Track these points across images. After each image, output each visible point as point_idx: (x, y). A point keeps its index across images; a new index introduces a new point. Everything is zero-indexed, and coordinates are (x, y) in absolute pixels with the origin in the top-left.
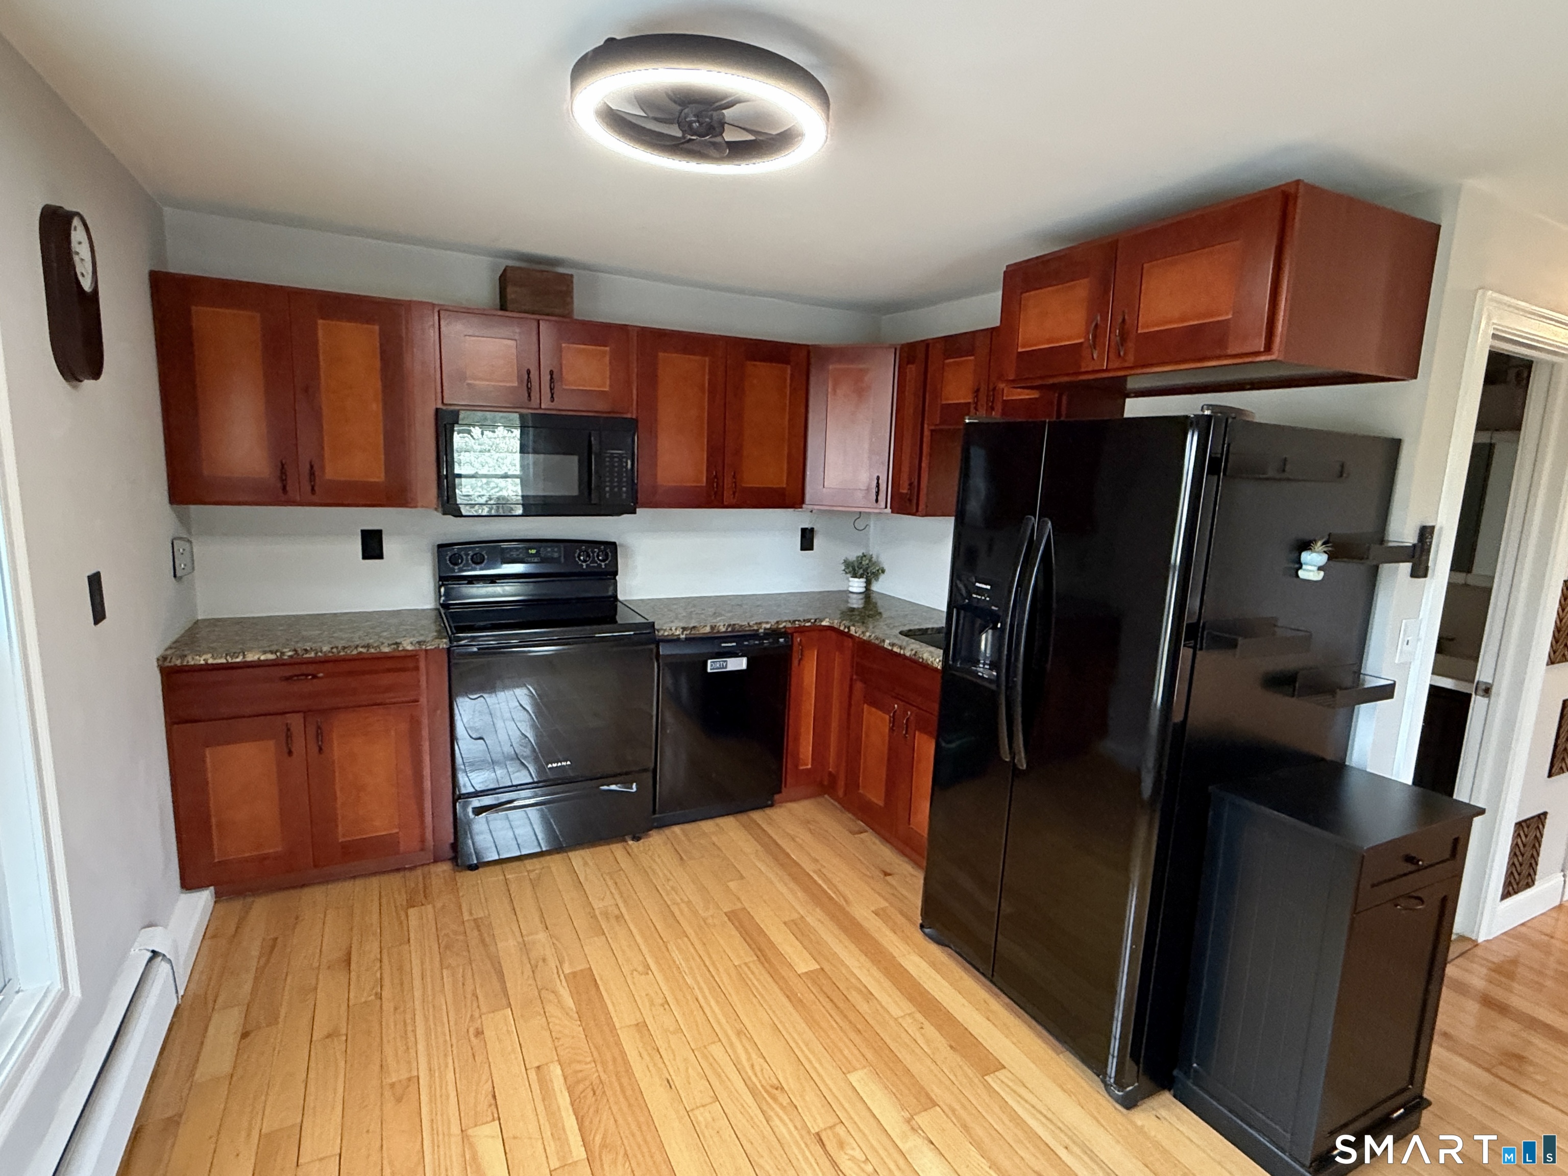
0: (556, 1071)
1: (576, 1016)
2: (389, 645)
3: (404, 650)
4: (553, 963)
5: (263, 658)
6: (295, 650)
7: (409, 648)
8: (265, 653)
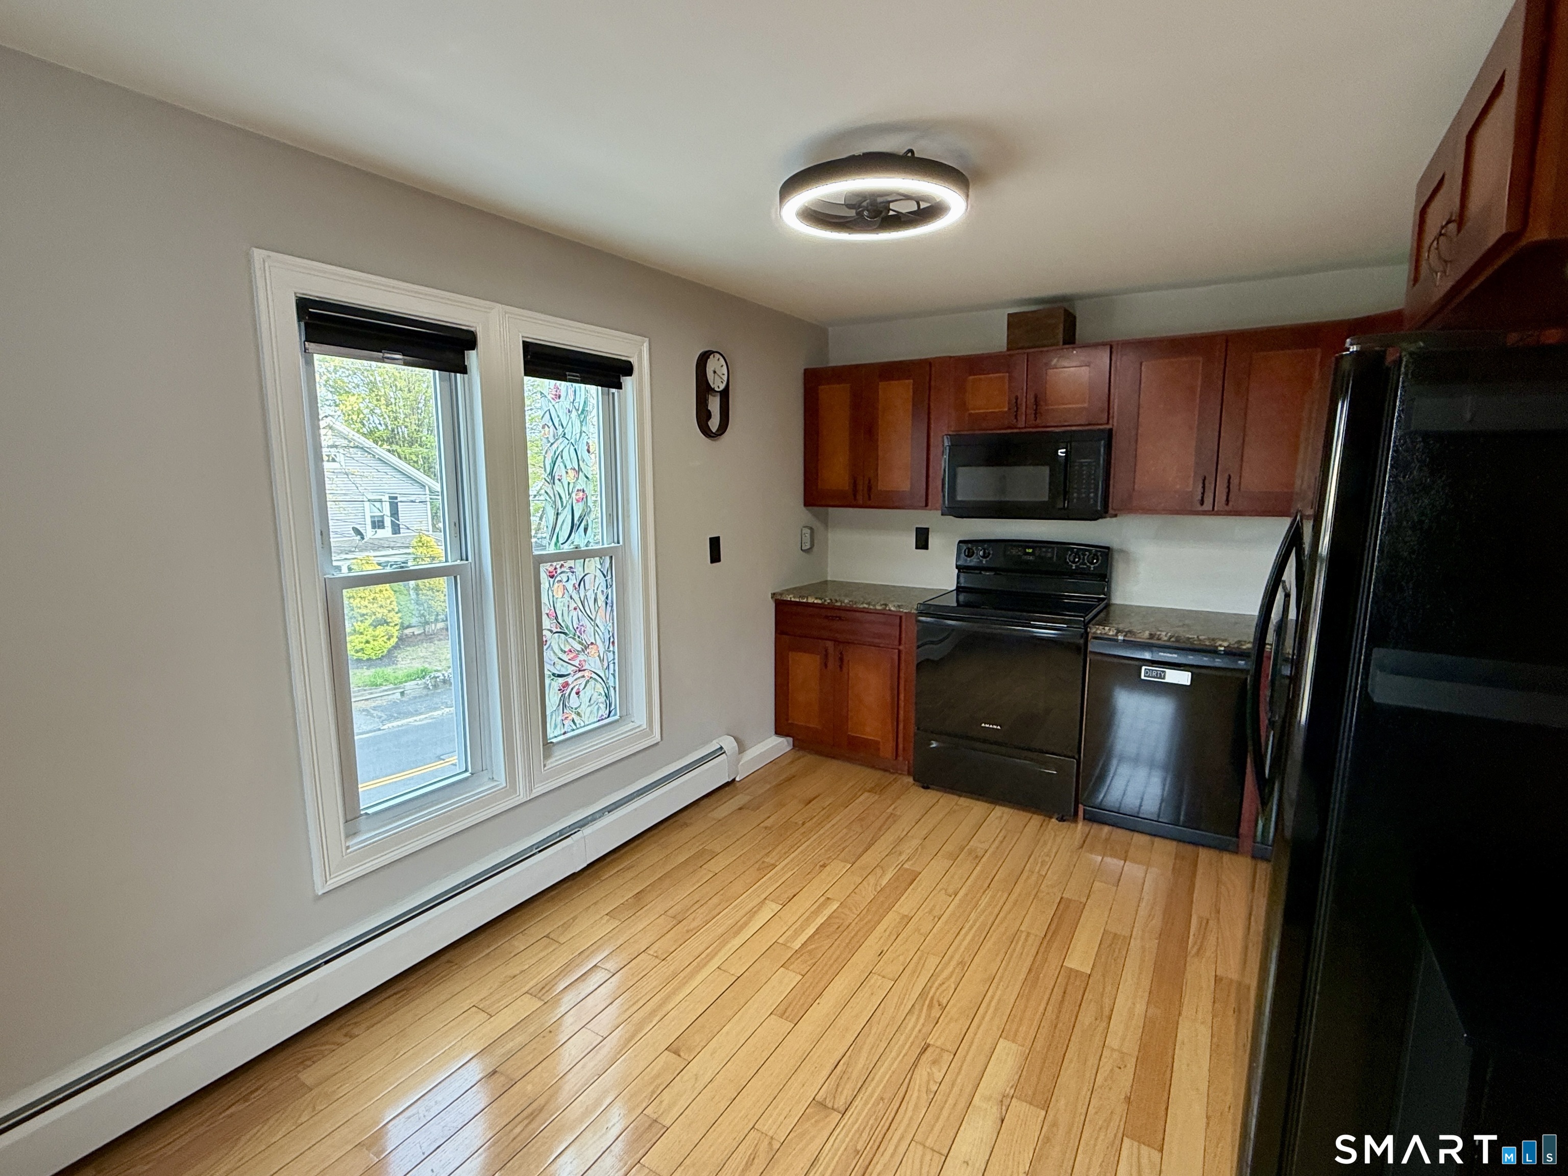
0: (835, 906)
1: (879, 889)
2: (881, 605)
3: (890, 610)
4: (904, 857)
5: (816, 601)
6: (831, 600)
7: (893, 609)
8: (816, 598)
